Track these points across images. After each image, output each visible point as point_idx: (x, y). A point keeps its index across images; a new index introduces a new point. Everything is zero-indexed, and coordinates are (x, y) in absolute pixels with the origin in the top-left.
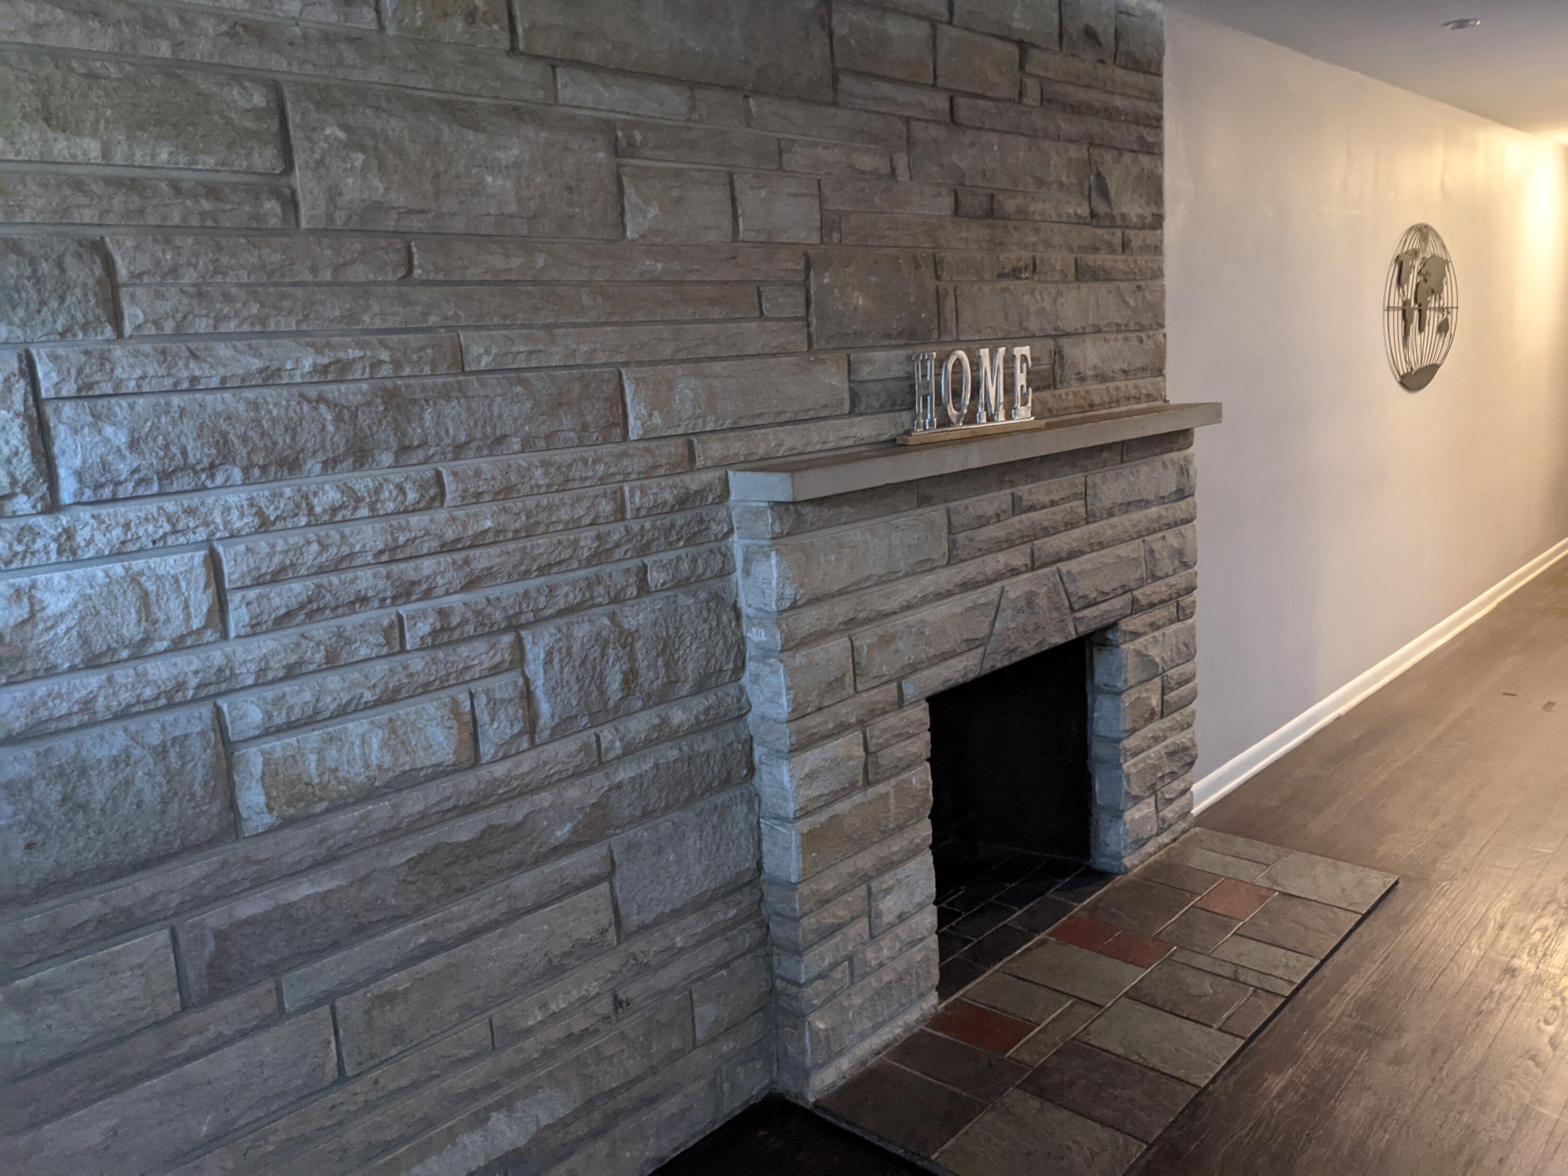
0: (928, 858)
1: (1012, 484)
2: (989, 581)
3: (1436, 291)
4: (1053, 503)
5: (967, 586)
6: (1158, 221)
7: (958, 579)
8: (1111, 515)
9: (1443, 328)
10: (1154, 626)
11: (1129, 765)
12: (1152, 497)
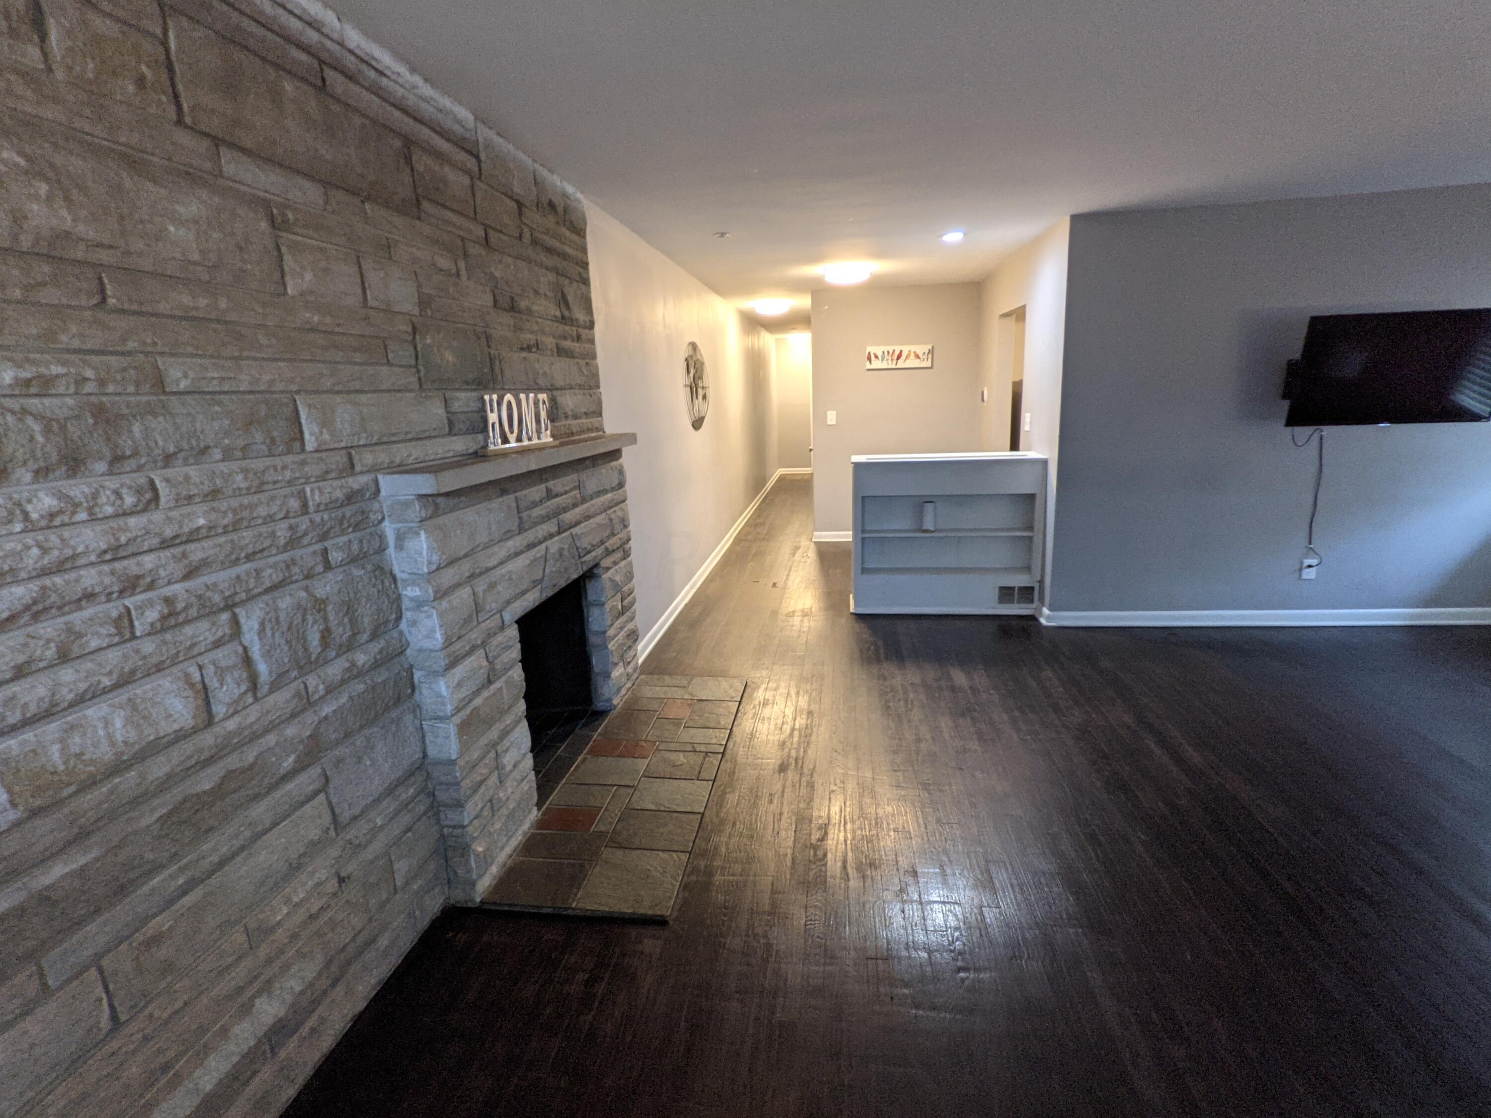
0: (525, 723)
1: (547, 480)
2: (540, 543)
3: (701, 378)
4: (566, 492)
5: (531, 546)
6: (591, 325)
7: (525, 543)
8: (592, 499)
9: (704, 397)
10: (615, 563)
11: (611, 646)
12: (608, 488)
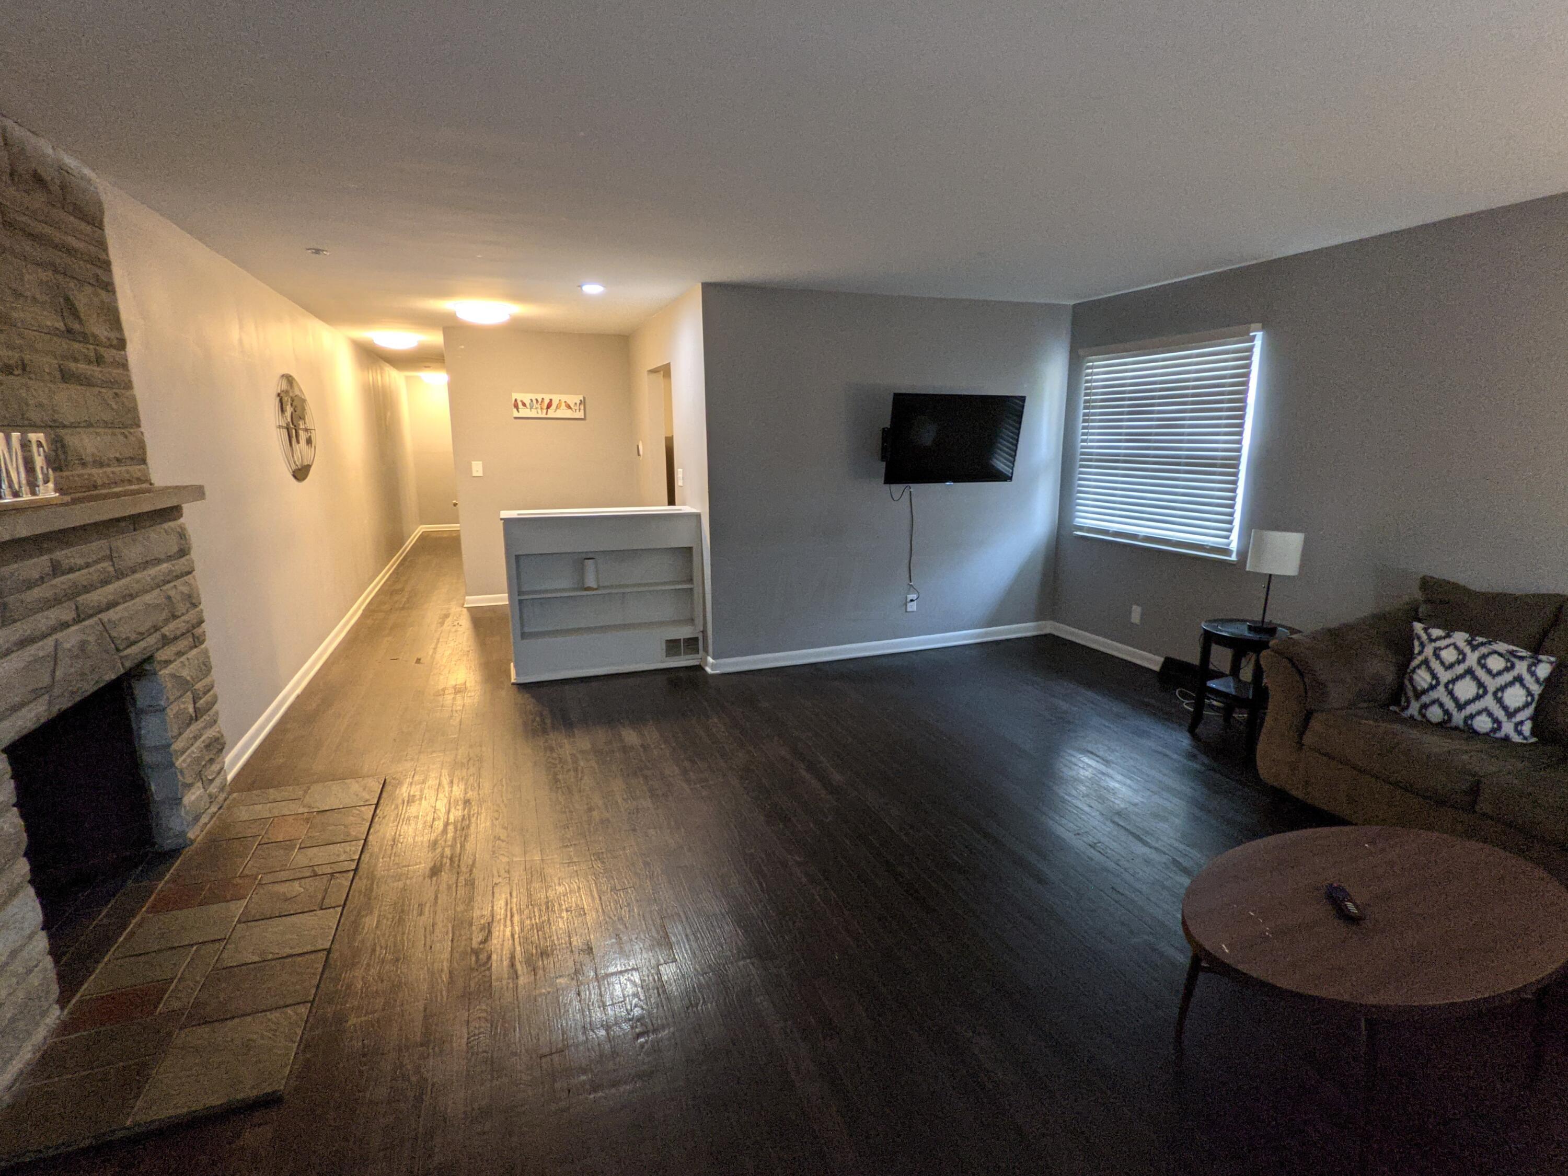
1: (50, 551)
3: (302, 418)
4: (88, 565)
5: (23, 643)
6: (121, 344)
8: (134, 572)
9: (309, 441)
10: (180, 654)
11: (179, 762)
12: (163, 557)
